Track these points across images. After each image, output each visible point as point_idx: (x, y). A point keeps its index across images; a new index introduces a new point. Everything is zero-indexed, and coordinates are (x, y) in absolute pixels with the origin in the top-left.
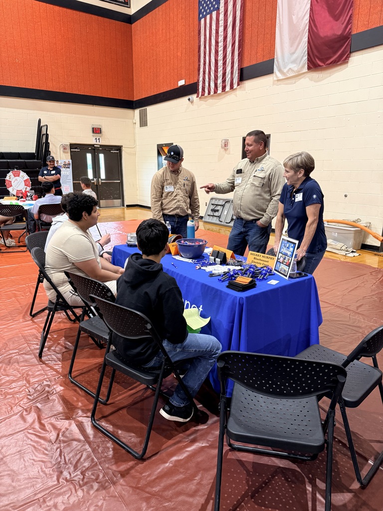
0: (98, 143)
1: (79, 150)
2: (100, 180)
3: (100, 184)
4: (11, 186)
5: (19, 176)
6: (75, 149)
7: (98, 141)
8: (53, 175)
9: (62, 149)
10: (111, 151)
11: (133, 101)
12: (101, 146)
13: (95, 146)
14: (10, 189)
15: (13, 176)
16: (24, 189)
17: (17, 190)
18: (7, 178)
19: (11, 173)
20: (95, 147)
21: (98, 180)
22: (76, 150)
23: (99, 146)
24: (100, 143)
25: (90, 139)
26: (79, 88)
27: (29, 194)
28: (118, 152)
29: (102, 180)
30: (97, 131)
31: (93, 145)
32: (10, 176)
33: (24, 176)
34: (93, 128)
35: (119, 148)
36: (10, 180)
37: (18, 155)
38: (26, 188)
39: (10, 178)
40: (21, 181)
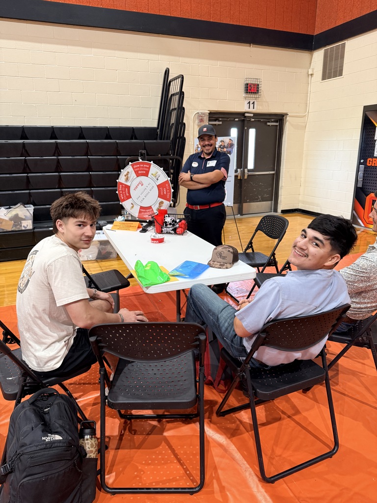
0: (251, 110)
1: (221, 123)
2: (246, 171)
3: (246, 177)
4: (129, 197)
5: (146, 174)
6: (215, 121)
7: (252, 106)
8: (212, 169)
9: (197, 121)
10: (268, 124)
11: (313, 35)
12: (256, 115)
13: (247, 115)
14: (126, 204)
15: (133, 175)
16: (157, 206)
17: (141, 207)
18: (122, 179)
19: (129, 169)
20: (245, 117)
21: (244, 171)
22: (217, 123)
23: (252, 115)
24: (255, 111)
25: (239, 104)
26: (232, 12)
27: (168, 219)
28: (278, 124)
29: (249, 171)
30: (252, 89)
31: (243, 114)
32: (128, 175)
33: (158, 174)
34: (247, 84)
35: (280, 119)
36: (128, 184)
37: (132, 133)
38: (161, 203)
39: (127, 180)
40: (150, 187)
